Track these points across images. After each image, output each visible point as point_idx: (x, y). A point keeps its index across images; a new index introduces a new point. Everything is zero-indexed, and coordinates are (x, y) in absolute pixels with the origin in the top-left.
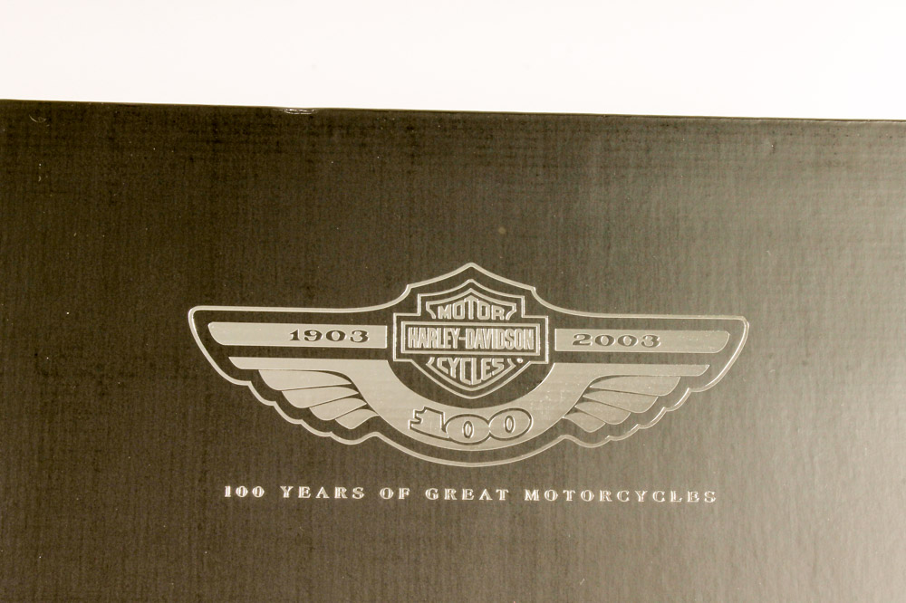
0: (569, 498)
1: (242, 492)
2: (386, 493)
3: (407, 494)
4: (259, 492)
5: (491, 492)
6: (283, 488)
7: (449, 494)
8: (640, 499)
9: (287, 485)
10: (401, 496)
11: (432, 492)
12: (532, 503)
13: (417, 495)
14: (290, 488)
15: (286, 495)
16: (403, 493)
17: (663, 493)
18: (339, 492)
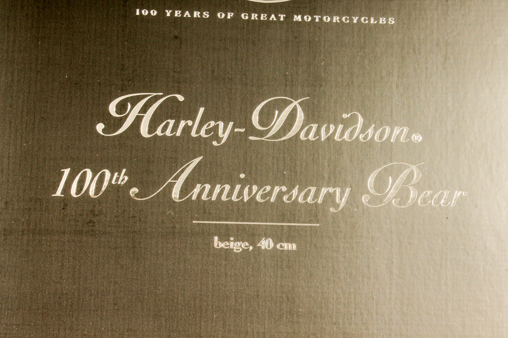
0: (317, 20)
1: (145, 12)
2: (221, 15)
3: (232, 16)
4: (154, 13)
5: (276, 16)
6: (167, 11)
7: (254, 16)
8: (355, 21)
9: (169, 9)
10: (229, 17)
11: (245, 15)
12: (297, 22)
13: (237, 17)
14: (170, 11)
15: (168, 15)
16: (230, 15)
17: (367, 18)
18: (196, 14)
